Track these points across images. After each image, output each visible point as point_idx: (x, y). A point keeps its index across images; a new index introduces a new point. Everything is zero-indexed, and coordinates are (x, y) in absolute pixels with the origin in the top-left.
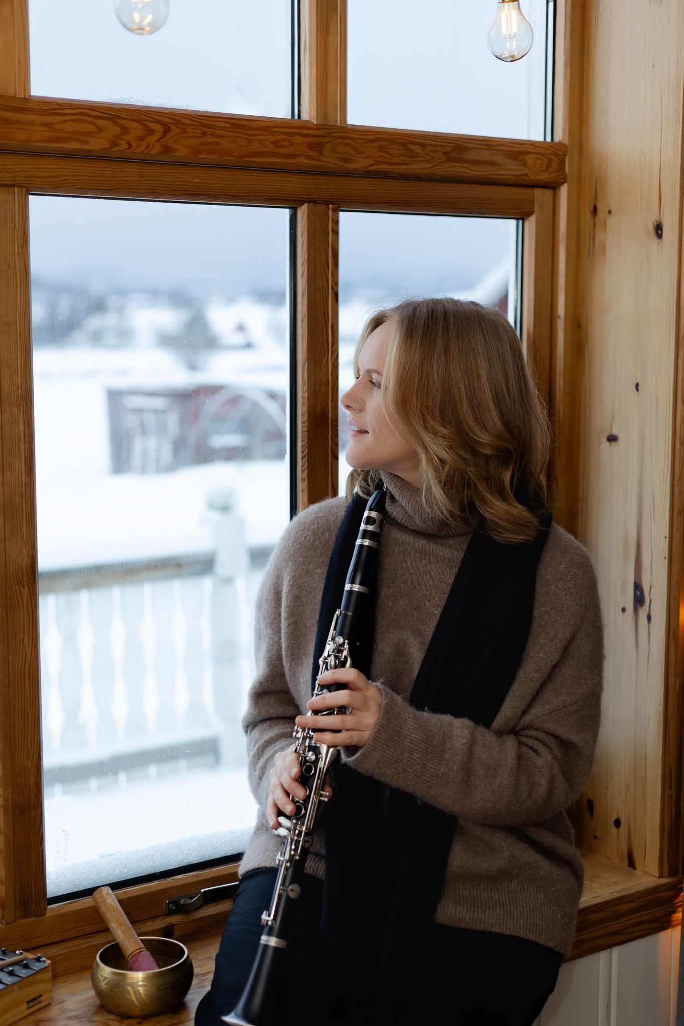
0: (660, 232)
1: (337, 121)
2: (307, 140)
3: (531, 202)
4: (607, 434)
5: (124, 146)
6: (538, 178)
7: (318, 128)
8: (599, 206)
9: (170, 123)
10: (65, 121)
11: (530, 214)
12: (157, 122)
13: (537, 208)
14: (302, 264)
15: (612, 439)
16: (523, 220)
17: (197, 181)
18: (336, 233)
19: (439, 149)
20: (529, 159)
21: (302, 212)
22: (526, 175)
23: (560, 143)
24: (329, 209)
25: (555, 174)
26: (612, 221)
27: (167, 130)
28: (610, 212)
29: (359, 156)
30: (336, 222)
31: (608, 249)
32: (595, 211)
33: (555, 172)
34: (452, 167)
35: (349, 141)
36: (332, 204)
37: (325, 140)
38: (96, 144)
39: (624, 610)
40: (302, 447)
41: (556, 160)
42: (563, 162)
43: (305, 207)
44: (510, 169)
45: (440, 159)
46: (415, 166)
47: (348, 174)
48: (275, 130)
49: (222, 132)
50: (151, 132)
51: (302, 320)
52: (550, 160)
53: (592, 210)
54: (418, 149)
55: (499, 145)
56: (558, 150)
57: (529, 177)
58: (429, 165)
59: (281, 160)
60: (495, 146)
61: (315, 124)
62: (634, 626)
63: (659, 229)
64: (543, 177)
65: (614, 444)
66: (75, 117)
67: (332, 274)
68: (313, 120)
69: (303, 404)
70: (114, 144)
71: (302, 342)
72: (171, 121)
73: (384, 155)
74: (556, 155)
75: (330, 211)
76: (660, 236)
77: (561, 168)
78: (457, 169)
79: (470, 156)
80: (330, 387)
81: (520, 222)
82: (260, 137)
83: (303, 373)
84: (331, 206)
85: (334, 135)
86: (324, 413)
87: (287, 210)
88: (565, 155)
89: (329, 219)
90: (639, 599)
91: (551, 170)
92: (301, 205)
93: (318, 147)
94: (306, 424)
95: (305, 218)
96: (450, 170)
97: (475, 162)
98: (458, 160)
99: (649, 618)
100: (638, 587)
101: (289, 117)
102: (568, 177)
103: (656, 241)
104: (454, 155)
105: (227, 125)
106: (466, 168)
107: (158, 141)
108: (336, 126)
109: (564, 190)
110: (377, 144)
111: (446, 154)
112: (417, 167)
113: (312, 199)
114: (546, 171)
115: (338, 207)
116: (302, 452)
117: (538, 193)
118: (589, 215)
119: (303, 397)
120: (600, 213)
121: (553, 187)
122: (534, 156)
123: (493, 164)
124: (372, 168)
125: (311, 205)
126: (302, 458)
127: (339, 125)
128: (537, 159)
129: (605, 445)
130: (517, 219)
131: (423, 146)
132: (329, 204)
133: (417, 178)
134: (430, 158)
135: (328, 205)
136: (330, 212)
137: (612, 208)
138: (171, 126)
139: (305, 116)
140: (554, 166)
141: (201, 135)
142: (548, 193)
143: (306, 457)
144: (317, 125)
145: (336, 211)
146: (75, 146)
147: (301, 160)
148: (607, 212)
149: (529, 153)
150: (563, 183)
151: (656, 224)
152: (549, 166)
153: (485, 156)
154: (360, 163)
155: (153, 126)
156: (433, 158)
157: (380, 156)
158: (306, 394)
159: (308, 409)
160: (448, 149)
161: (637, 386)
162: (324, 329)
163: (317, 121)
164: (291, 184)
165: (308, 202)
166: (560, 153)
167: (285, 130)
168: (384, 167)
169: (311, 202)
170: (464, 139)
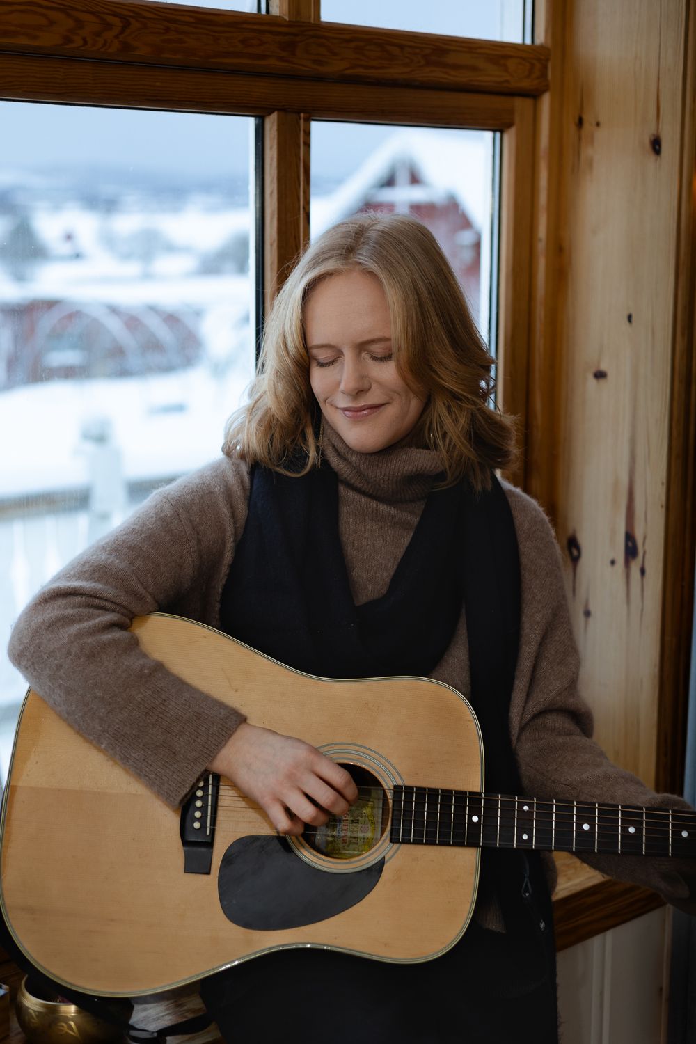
0: (657, 147)
1: (310, 17)
2: (279, 38)
3: (513, 112)
4: (594, 370)
5: (78, 42)
6: (520, 85)
7: (291, 24)
8: (585, 117)
9: (130, 16)
10: (11, 12)
11: (510, 125)
12: (115, 15)
13: (517, 119)
14: (272, 182)
15: (600, 375)
16: (502, 132)
17: (158, 84)
18: (308, 145)
19: (417, 51)
20: (511, 64)
21: (271, 123)
22: (507, 81)
23: (542, 46)
24: (300, 118)
25: (538, 81)
26: (600, 134)
27: (126, 24)
28: (598, 124)
29: (334, 57)
30: (308, 133)
31: (596, 164)
32: (580, 122)
33: (538, 78)
34: (432, 72)
35: (324, 41)
36: (304, 113)
37: (299, 38)
38: (47, 40)
39: (613, 562)
41: (539, 66)
42: (545, 67)
43: (274, 116)
44: (491, 75)
45: (419, 62)
46: (392, 71)
47: (321, 79)
48: (245, 26)
49: (186, 28)
50: (108, 26)
51: (271, 245)
52: (533, 65)
53: (577, 120)
54: (396, 51)
55: (481, 48)
56: (540, 54)
57: (512, 84)
58: (409, 70)
59: (250, 62)
60: (476, 49)
61: (287, 19)
62: (624, 580)
63: (657, 144)
64: (526, 84)
65: (602, 381)
66: (23, 7)
67: (304, 192)
68: (285, 15)
70: (68, 40)
71: (271, 269)
72: (131, 14)
73: (361, 57)
74: (539, 60)
75: (302, 120)
76: (658, 152)
77: (544, 75)
78: (437, 75)
79: (451, 59)
81: (498, 134)
82: (230, 35)
84: (302, 115)
85: (306, 33)
87: (254, 119)
88: (547, 60)
89: (300, 130)
90: (631, 551)
91: (534, 76)
92: (270, 114)
93: (290, 46)
95: (275, 128)
96: (430, 75)
97: (456, 67)
98: (438, 64)
99: (643, 572)
100: (630, 537)
101: (255, 11)
102: (551, 84)
103: (653, 157)
104: (434, 58)
105: (192, 20)
106: (446, 73)
107: (117, 37)
108: (310, 23)
109: (546, 101)
110: (353, 45)
111: (425, 56)
112: (396, 72)
113: (283, 106)
114: (528, 77)
115: (310, 116)
117: (520, 104)
118: (572, 128)
120: (586, 125)
121: (535, 95)
122: (516, 61)
123: (474, 69)
124: (348, 72)
125: (282, 113)
127: (312, 21)
128: (520, 64)
129: (592, 381)
130: (494, 131)
131: (401, 47)
132: (301, 112)
133: (394, 84)
134: (409, 61)
135: (299, 113)
136: (302, 122)
137: (601, 119)
138: (131, 20)
139: (275, 11)
140: (537, 73)
141: (163, 31)
142: (528, 102)
144: (289, 21)
145: (308, 121)
146: (23, 41)
147: (272, 62)
148: (594, 124)
149: (511, 57)
150: (546, 91)
151: (652, 138)
152: (532, 71)
153: (466, 59)
154: (336, 66)
155: (110, 19)
156: (413, 61)
157: (356, 59)
160: (428, 51)
161: (630, 318)
163: (289, 16)
164: (261, 89)
165: (278, 110)
166: (543, 57)
167: (255, 27)
168: (361, 71)
169: (281, 110)
170: (445, 40)
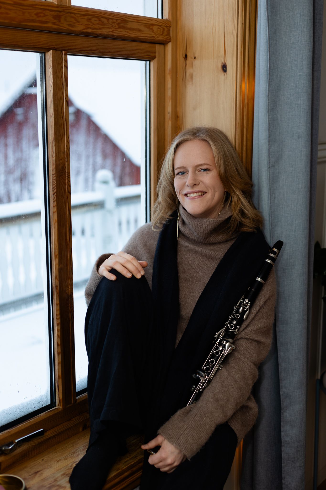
0: (225, 69)
1: (67, 3)
2: (53, 13)
3: (155, 51)
6: (159, 38)
7: (58, 6)
8: (188, 54)
11: (154, 58)
13: (157, 55)
16: (150, 61)
18: (66, 67)
19: (115, 21)
20: (155, 28)
21: (49, 55)
22: (153, 37)
23: (167, 20)
24: (62, 54)
25: (166, 37)
26: (196, 63)
28: (195, 58)
29: (78, 23)
30: (66, 61)
31: (194, 77)
32: (186, 57)
33: (166, 35)
34: (121, 31)
35: (72, 15)
36: (64, 51)
37: (61, 14)
40: (53, 188)
41: (166, 29)
42: (169, 30)
43: (51, 52)
44: (146, 34)
45: (115, 27)
46: (104, 30)
47: (71, 33)
48: (37, 6)
49: (9, 7)
51: (51, 117)
52: (164, 29)
53: (184, 56)
54: (105, 21)
55: (142, 20)
56: (167, 24)
57: (155, 38)
58: (111, 30)
59: (40, 25)
60: (140, 21)
61: (56, 4)
63: (224, 68)
64: (161, 38)
68: (55, 2)
69: (53, 164)
71: (51, 129)
73: (90, 23)
74: (166, 27)
75: (63, 54)
76: (225, 71)
77: (169, 34)
78: (123, 33)
79: (129, 25)
80: (66, 154)
81: (148, 62)
82: (29, 11)
83: (52, 147)
84: (63, 52)
85: (66, 11)
86: (63, 168)
87: (39, 54)
88: (170, 27)
89: (63, 59)
91: (164, 34)
92: (48, 51)
93: (58, 17)
94: (55, 175)
95: (51, 58)
96: (120, 33)
97: (131, 29)
98: (124, 28)
102: (172, 38)
103: (223, 73)
104: (122, 25)
106: (127, 32)
108: (66, 6)
109: (170, 46)
110: (86, 17)
111: (118, 24)
112: (105, 31)
113: (55, 47)
114: (162, 35)
115: (67, 53)
116: (53, 191)
117: (158, 47)
118: (182, 59)
119: (52, 160)
120: (189, 58)
121: (164, 43)
122: (157, 27)
123: (139, 30)
124: (84, 31)
125: (54, 51)
126: (53, 194)
127: (68, 5)
128: (158, 28)
130: (146, 61)
131: (108, 19)
133: (104, 37)
134: (111, 26)
137: (196, 56)
140: (166, 33)
142: (162, 46)
143: (56, 194)
144: (57, 5)
145: (66, 55)
147: (50, 25)
148: (193, 58)
149: (155, 25)
150: (170, 42)
151: (222, 64)
152: (163, 33)
153: (135, 25)
154: (79, 28)
156: (112, 26)
157: (88, 24)
158: (54, 159)
159: (55, 167)
160: (119, 21)
162: (62, 121)
163: (57, 3)
164: (44, 39)
165: (52, 49)
166: (168, 26)
167: (42, 7)
168: (90, 30)
169: (54, 49)
170: (126, 16)
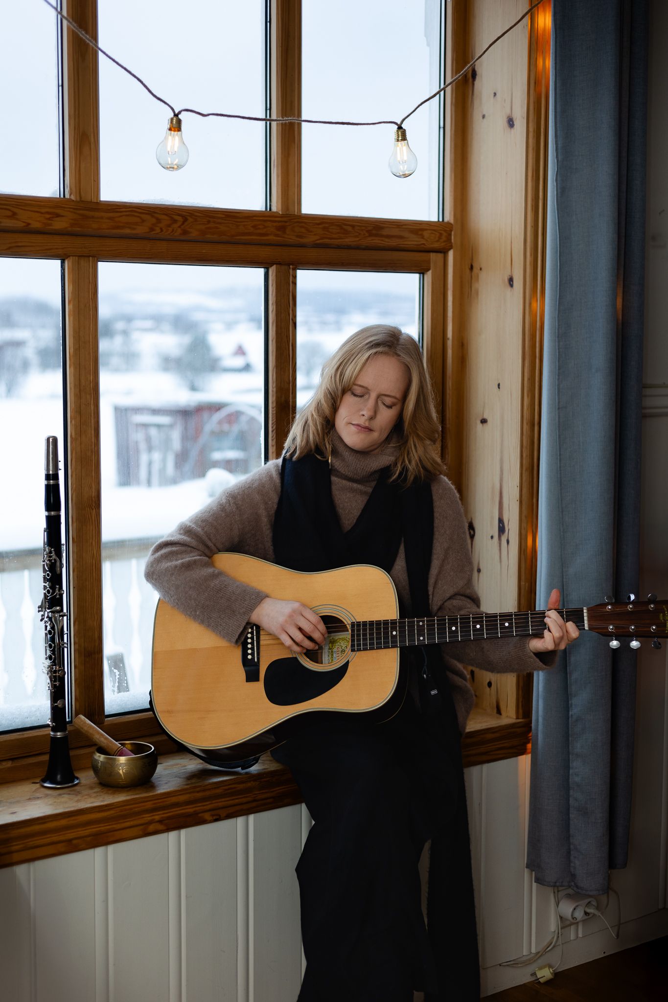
0: (512, 283)
1: (295, 211)
2: (275, 224)
3: (428, 262)
4: (481, 419)
5: (158, 230)
6: (432, 246)
7: (282, 216)
8: (473, 265)
9: (187, 216)
10: (121, 216)
11: (428, 270)
12: (179, 215)
13: (432, 265)
14: (272, 304)
15: (484, 421)
16: (423, 274)
17: (204, 251)
18: (295, 283)
19: (363, 228)
20: (426, 234)
21: (272, 271)
22: (424, 244)
23: (448, 223)
24: (290, 268)
25: (445, 244)
26: (483, 276)
27: (185, 220)
28: (481, 269)
29: (310, 234)
30: (295, 277)
31: (479, 293)
32: (472, 268)
33: (444, 242)
34: (372, 240)
35: (303, 224)
36: (292, 265)
37: (287, 224)
38: (140, 230)
39: (492, 537)
40: (272, 424)
41: (445, 234)
42: (450, 235)
43: (274, 267)
44: (413, 241)
45: (364, 235)
46: (347, 240)
47: (303, 246)
48: (255, 218)
49: (220, 221)
50: (175, 221)
51: (272, 341)
52: (441, 234)
53: (470, 267)
54: (349, 228)
55: (405, 225)
56: (446, 227)
57: (426, 246)
58: (358, 239)
59: (258, 238)
60: (402, 226)
61: (281, 213)
62: (498, 548)
63: (511, 280)
64: (436, 245)
65: (485, 425)
66: (128, 213)
67: (292, 310)
68: (280, 211)
69: (273, 396)
70: (152, 230)
71: (272, 355)
72: (187, 214)
73: (327, 233)
74: (445, 231)
75: (291, 269)
76: (512, 286)
77: (449, 239)
78: (376, 241)
79: (385, 232)
80: (291, 384)
81: (421, 275)
82: (246, 223)
83: (273, 376)
84: (291, 266)
85: (292, 221)
86: (287, 402)
87: (263, 269)
88: (451, 231)
89: (290, 275)
90: (502, 530)
91: (442, 240)
92: (271, 266)
93: (282, 229)
94: (275, 409)
95: (275, 274)
96: (372, 242)
97: (388, 237)
98: (377, 235)
99: (508, 542)
100: (501, 521)
101: (264, 210)
102: (453, 245)
103: (509, 288)
104: (374, 232)
105: (223, 216)
106: (382, 240)
107: (180, 227)
108: (295, 215)
109: (451, 254)
110: (321, 226)
111: (368, 231)
112: (349, 241)
113: (279, 262)
114: (438, 241)
115: (296, 267)
116: (272, 427)
117: (433, 256)
118: (468, 271)
119: (272, 391)
120: (475, 270)
121: (444, 252)
122: (429, 232)
123: (401, 237)
124: (318, 242)
125: (278, 266)
126: (272, 431)
127: (296, 214)
128: (432, 233)
129: (479, 425)
130: (419, 273)
131: (353, 226)
133: (349, 247)
134: (358, 234)
135: (289, 266)
136: (291, 271)
137: (482, 266)
138: (188, 218)
139: (274, 209)
140: (444, 238)
141: (206, 223)
142: (441, 256)
143: (275, 431)
145: (295, 269)
146: (127, 231)
147: (271, 237)
148: (479, 269)
149: (426, 230)
150: (450, 249)
151: (509, 277)
152: (440, 238)
153: (395, 232)
154: (311, 239)
155: (176, 217)
156: (360, 234)
157: (325, 234)
158: (275, 389)
159: (276, 399)
160: (370, 228)
161: (499, 385)
162: (287, 346)
164: (265, 252)
165: (276, 264)
166: (448, 229)
167: (261, 218)
168: (327, 241)
169: (278, 264)
170: (380, 221)
